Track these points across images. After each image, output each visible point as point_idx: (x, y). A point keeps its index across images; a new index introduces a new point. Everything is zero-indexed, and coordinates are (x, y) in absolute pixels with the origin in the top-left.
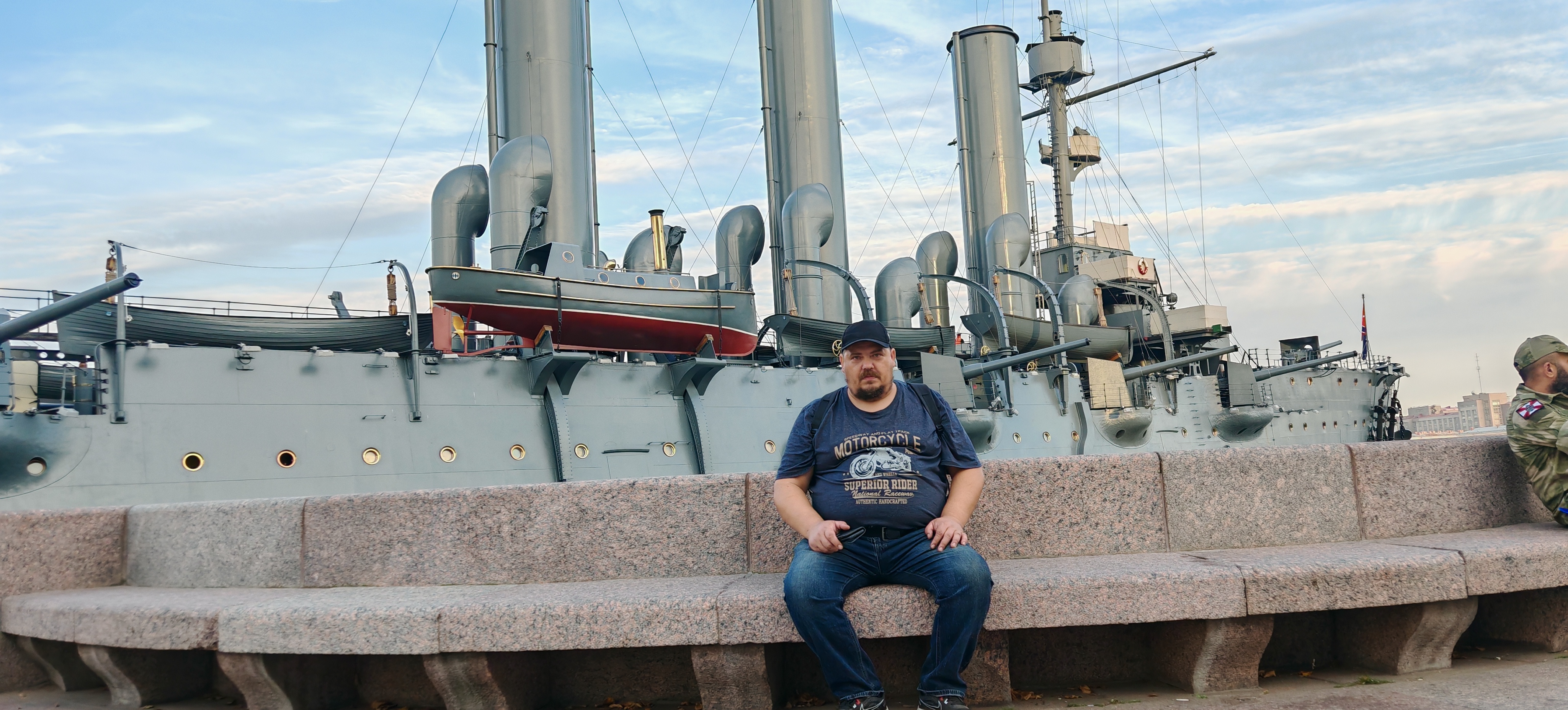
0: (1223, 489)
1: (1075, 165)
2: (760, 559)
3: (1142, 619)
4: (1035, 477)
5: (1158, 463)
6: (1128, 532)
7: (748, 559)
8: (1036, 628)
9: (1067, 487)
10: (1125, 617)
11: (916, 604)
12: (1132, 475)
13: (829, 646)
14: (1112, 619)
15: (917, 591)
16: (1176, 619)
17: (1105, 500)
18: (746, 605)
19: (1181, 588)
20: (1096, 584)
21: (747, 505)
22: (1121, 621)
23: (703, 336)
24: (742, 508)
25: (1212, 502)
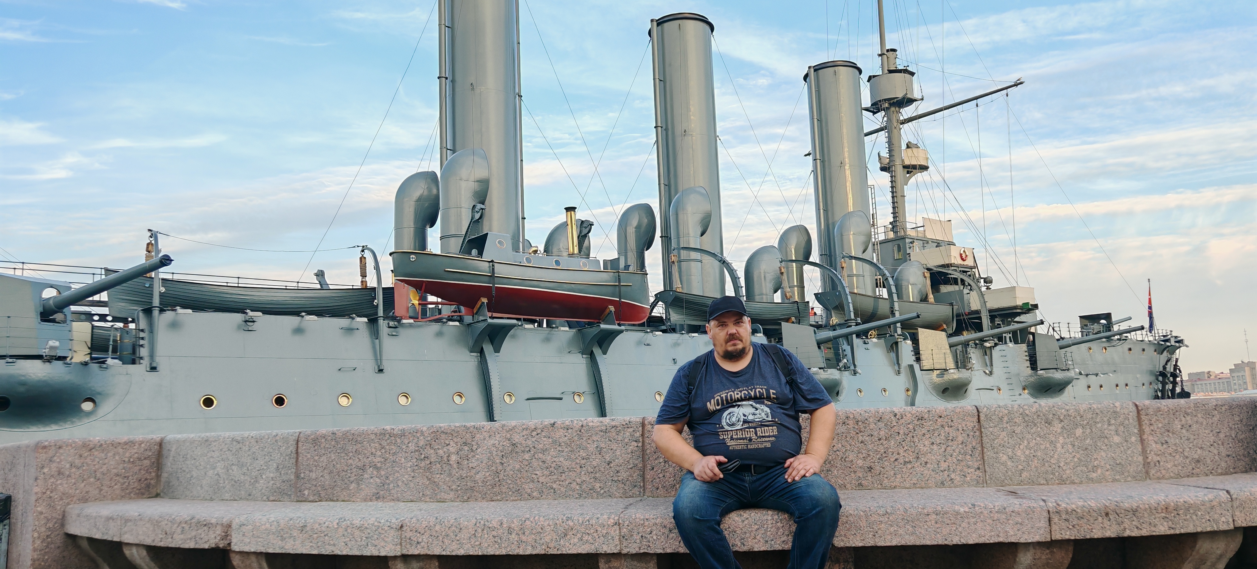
0: (1031, 437)
1: (908, 173)
2: (654, 486)
3: (964, 541)
4: (875, 424)
5: (977, 414)
6: (952, 470)
7: (644, 486)
8: (877, 546)
9: (901, 432)
10: (949, 539)
11: (779, 524)
12: (955, 424)
13: (708, 555)
14: (939, 540)
15: (780, 514)
16: (992, 542)
17: (933, 443)
18: (642, 522)
19: (996, 516)
20: (926, 511)
21: (643, 442)
22: (946, 543)
23: (607, 307)
24: (639, 445)
25: (1021, 447)
